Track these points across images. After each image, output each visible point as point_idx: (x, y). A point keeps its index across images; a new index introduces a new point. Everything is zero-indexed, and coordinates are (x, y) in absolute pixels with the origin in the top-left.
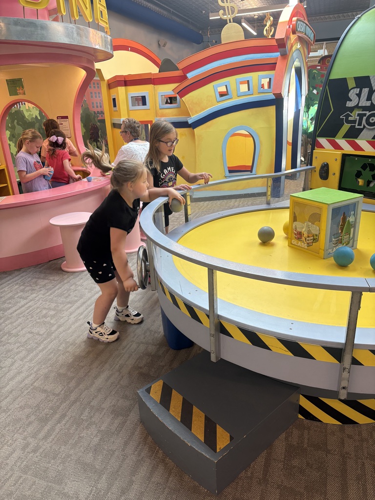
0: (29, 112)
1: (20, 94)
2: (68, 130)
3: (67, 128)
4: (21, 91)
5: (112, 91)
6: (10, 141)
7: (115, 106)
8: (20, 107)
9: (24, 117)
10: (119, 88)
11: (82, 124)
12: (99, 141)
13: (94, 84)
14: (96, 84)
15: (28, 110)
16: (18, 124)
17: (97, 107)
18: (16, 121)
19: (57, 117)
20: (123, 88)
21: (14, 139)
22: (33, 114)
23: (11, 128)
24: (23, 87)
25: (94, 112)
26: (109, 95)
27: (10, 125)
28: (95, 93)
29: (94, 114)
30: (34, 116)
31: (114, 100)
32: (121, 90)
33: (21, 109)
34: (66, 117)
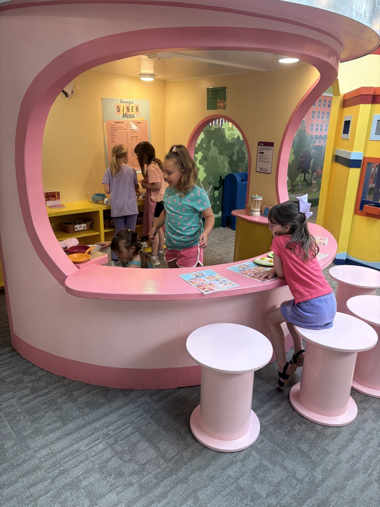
0: (231, 132)
1: (220, 107)
2: (269, 162)
3: (268, 160)
4: (221, 105)
5: (347, 110)
6: (200, 164)
7: (346, 131)
8: (222, 124)
9: (224, 136)
10: (362, 106)
11: (293, 150)
12: (308, 172)
13: (320, 101)
14: (323, 101)
15: (230, 129)
16: (215, 145)
17: (317, 130)
18: (213, 141)
19: (259, 142)
20: (369, 106)
21: (205, 163)
22: (235, 134)
23: (204, 149)
24: (225, 99)
25: (312, 136)
26: (341, 115)
27: (204, 145)
28: (319, 113)
29: (310, 139)
30: (236, 137)
31: (347, 123)
32: (365, 109)
33: (223, 127)
34: (271, 144)
